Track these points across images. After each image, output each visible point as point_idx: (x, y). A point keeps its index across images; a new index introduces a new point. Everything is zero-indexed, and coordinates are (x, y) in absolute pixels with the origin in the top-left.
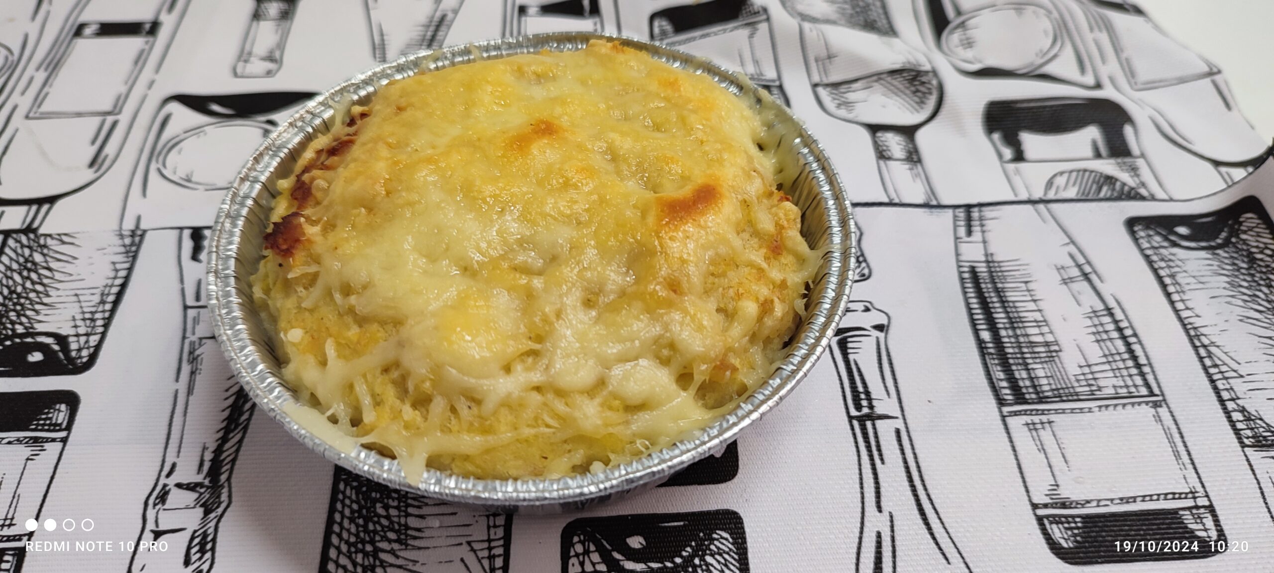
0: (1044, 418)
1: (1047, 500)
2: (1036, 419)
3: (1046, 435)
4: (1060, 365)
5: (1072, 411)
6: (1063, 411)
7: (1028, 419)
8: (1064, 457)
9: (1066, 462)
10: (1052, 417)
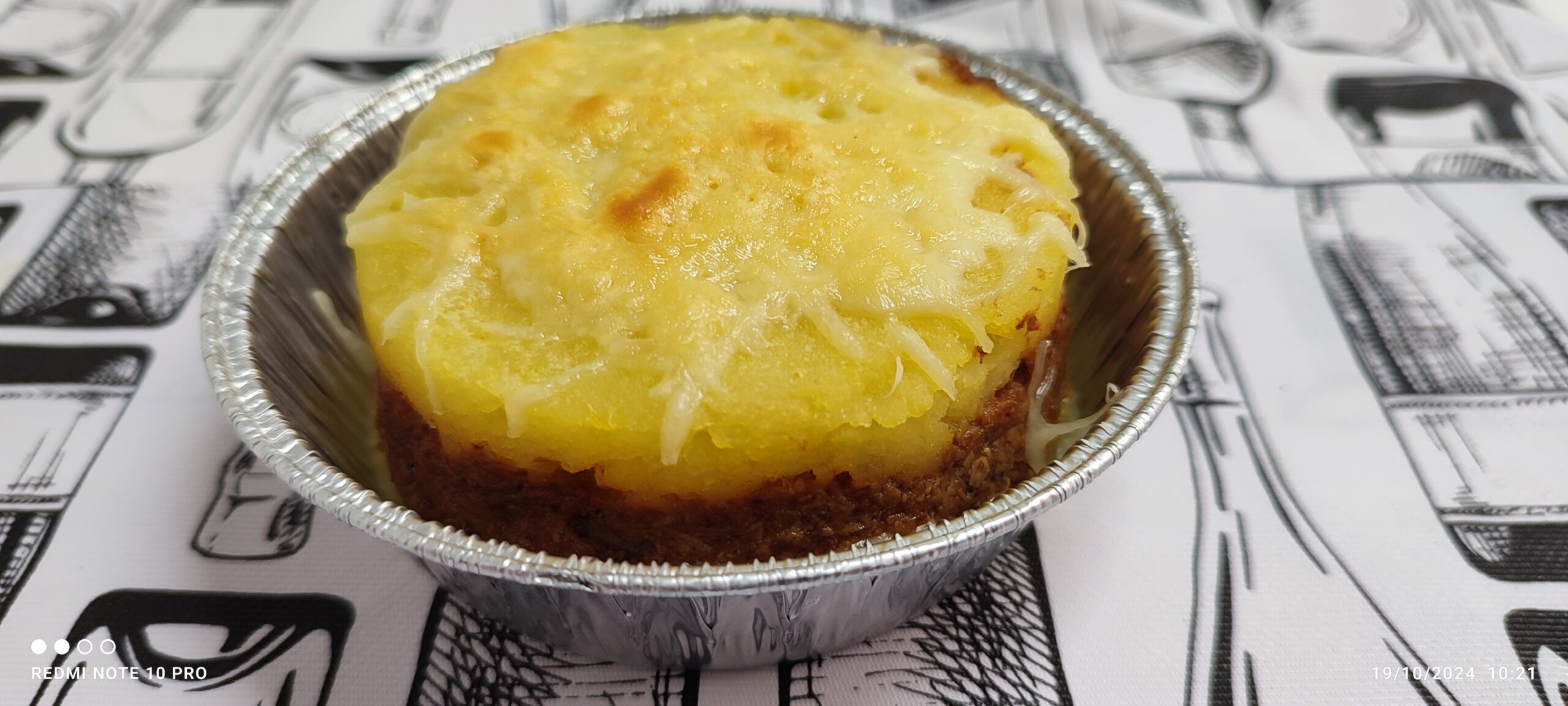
0: (1442, 412)
1: (1456, 505)
2: (1431, 412)
3: (1448, 432)
4: (1457, 353)
5: (1480, 405)
6: (1468, 405)
7: (1420, 412)
8: (1474, 456)
9: (1477, 461)
10: (1453, 411)
